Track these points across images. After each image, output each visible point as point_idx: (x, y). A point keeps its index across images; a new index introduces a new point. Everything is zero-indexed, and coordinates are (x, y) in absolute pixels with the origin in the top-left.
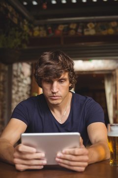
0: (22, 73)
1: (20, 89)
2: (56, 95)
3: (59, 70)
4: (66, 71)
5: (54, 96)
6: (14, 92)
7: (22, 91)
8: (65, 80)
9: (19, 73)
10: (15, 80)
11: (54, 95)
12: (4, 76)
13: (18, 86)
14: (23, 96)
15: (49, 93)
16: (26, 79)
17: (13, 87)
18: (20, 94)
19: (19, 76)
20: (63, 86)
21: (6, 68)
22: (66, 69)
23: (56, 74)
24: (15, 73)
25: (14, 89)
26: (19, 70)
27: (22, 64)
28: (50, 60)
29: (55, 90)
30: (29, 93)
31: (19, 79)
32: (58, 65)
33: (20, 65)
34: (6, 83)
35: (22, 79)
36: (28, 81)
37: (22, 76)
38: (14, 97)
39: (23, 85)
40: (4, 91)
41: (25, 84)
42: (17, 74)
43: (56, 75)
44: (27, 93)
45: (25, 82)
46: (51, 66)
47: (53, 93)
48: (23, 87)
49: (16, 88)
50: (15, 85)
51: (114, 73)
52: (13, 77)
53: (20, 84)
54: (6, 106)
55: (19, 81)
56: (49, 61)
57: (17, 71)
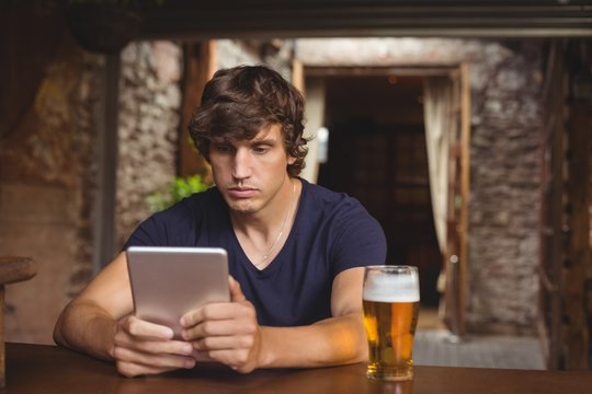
0: (153, 72)
1: (146, 124)
2: (246, 185)
3: (253, 116)
4: (273, 121)
5: (239, 190)
6: (123, 133)
7: (151, 132)
8: (271, 144)
9: (142, 74)
10: (127, 97)
11: (240, 185)
12: (92, 85)
13: (139, 116)
14: (155, 146)
15: (225, 179)
16: (164, 93)
17: (122, 116)
18: (146, 140)
19: (143, 83)
20: (263, 163)
21: (101, 60)
22: (273, 116)
23: (243, 127)
24: (128, 73)
25: (125, 125)
26: (143, 64)
27: (153, 46)
28: (229, 89)
29: (241, 173)
30: (174, 136)
31: (141, 91)
32: (251, 103)
33: (146, 47)
34: (99, 107)
35: (153, 93)
36: (170, 98)
37: (151, 83)
38: (124, 149)
39: (157, 112)
40: (91, 131)
41: (161, 108)
42: (136, 75)
43: (241, 132)
44: (167, 138)
45: (161, 100)
46: (231, 105)
47: (237, 180)
48: (155, 118)
49: (131, 123)
50: (129, 112)
51: (454, 74)
52: (121, 84)
53: (144, 108)
54: (99, 180)
55: (141, 100)
56: (226, 93)
57: (134, 66)
